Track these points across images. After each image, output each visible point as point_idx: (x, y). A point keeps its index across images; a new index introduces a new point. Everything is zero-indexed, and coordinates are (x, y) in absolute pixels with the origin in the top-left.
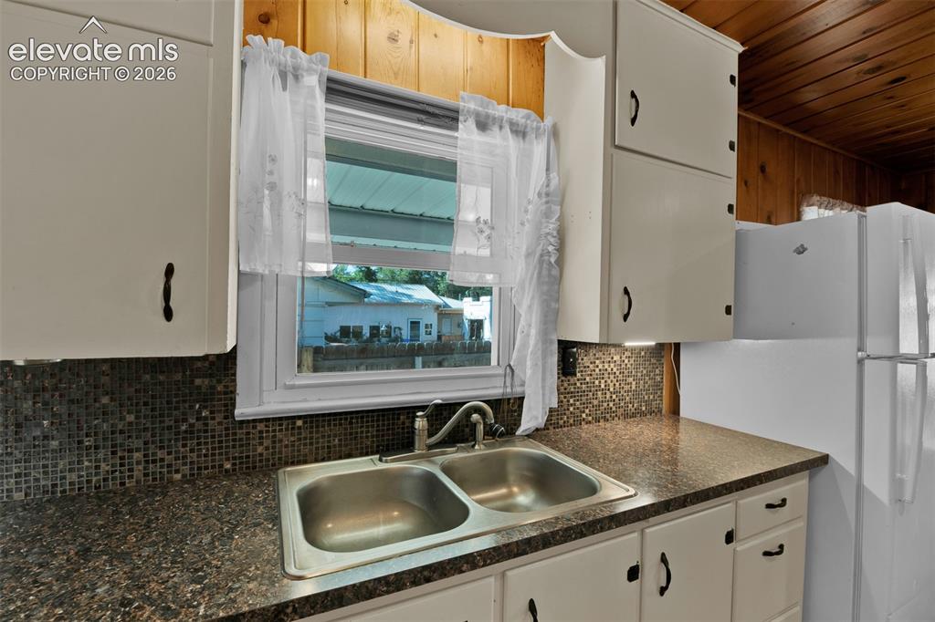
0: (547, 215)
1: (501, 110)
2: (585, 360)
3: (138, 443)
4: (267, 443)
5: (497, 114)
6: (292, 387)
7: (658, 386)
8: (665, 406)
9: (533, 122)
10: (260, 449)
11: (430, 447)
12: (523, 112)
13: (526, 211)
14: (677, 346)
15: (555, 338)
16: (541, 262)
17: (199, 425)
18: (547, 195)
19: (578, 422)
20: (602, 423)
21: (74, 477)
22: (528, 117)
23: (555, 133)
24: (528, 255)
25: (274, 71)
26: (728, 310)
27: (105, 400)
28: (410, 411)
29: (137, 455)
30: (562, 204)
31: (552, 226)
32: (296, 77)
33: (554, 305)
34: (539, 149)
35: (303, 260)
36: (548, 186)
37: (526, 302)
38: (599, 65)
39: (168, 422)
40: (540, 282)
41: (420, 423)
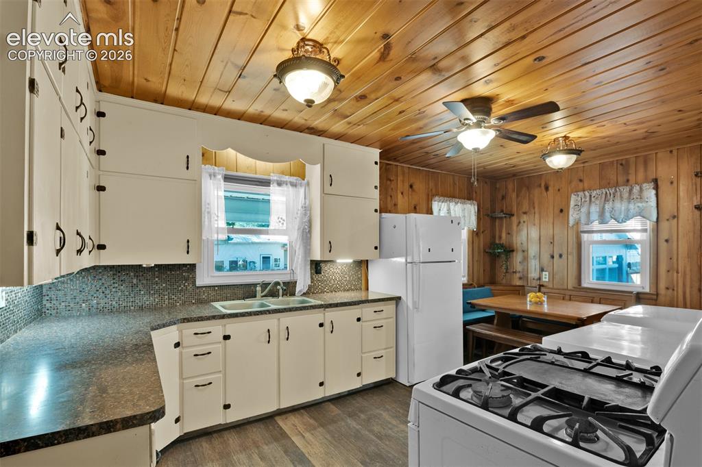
0: (305, 214)
1: (287, 178)
2: (324, 267)
3: (167, 293)
4: (206, 294)
5: (285, 180)
6: (214, 277)
7: (360, 279)
8: (363, 287)
9: (299, 180)
10: (204, 297)
11: (262, 297)
12: (295, 178)
13: (297, 213)
14: (367, 261)
15: (309, 259)
16: (303, 232)
17: (184, 288)
18: (305, 207)
19: (323, 292)
20: (333, 293)
21: (148, 302)
22: (297, 180)
23: (308, 184)
24: (298, 229)
25: (208, 175)
26: (376, 248)
27: (157, 279)
28: (255, 285)
29: (166, 297)
30: (310, 210)
31: (306, 219)
32: (215, 176)
33: (308, 247)
34: (302, 190)
35: (218, 234)
36: (305, 204)
37: (298, 247)
38: (318, 167)
39: (175, 287)
40: (303, 239)
41: (259, 288)
